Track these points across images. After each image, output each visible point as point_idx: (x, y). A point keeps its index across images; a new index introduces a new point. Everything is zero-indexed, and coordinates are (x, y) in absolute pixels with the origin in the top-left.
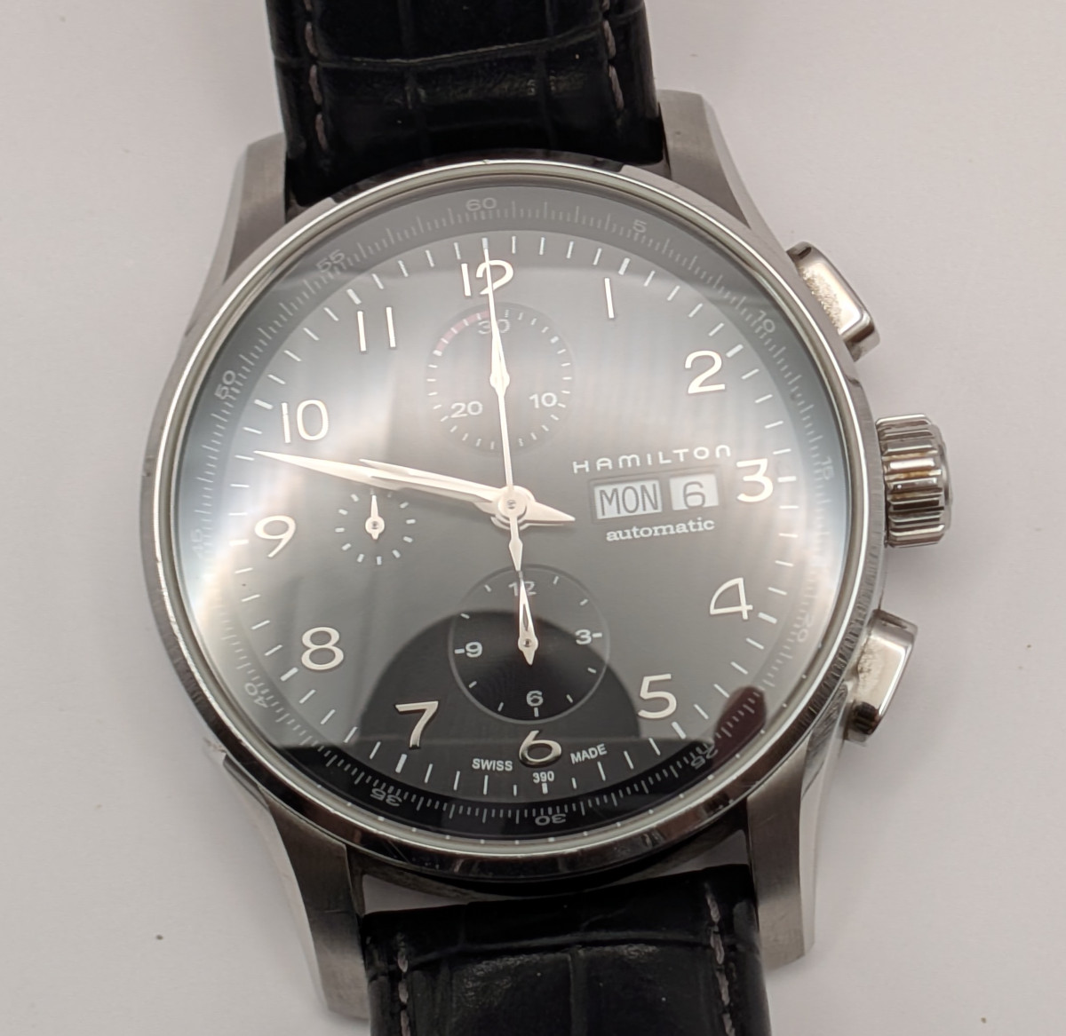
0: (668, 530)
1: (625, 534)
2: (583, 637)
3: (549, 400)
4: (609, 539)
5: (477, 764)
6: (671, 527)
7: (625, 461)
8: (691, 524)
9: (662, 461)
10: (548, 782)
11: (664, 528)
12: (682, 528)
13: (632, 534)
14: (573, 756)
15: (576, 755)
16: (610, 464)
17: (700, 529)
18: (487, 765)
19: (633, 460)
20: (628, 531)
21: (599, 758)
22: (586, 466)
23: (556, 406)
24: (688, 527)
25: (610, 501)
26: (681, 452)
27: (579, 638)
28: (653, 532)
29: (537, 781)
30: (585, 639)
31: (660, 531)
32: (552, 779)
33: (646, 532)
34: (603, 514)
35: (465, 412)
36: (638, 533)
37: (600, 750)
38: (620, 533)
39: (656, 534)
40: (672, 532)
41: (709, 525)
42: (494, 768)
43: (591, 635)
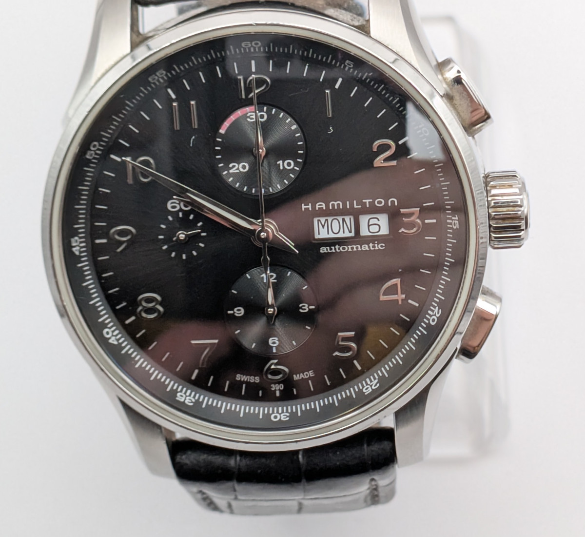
0: (357, 248)
1: (331, 249)
2: (303, 308)
3: (289, 164)
4: (321, 251)
5: (239, 377)
6: (359, 246)
7: (333, 205)
8: (371, 245)
9: (356, 206)
10: (279, 390)
11: (355, 247)
12: (365, 247)
13: (335, 249)
14: (294, 376)
15: (296, 376)
16: (324, 206)
17: (377, 248)
18: (245, 378)
19: (338, 205)
20: (333, 248)
21: (310, 378)
22: (310, 206)
23: (293, 168)
24: (369, 247)
25: (323, 226)
26: (367, 201)
27: (301, 308)
28: (348, 248)
29: (273, 389)
30: (305, 309)
31: (352, 248)
32: (282, 389)
33: (344, 249)
34: (319, 234)
35: (238, 169)
36: (339, 249)
37: (311, 374)
38: (328, 248)
39: (350, 250)
40: (359, 249)
41: (382, 246)
42: (248, 380)
43: (308, 307)
